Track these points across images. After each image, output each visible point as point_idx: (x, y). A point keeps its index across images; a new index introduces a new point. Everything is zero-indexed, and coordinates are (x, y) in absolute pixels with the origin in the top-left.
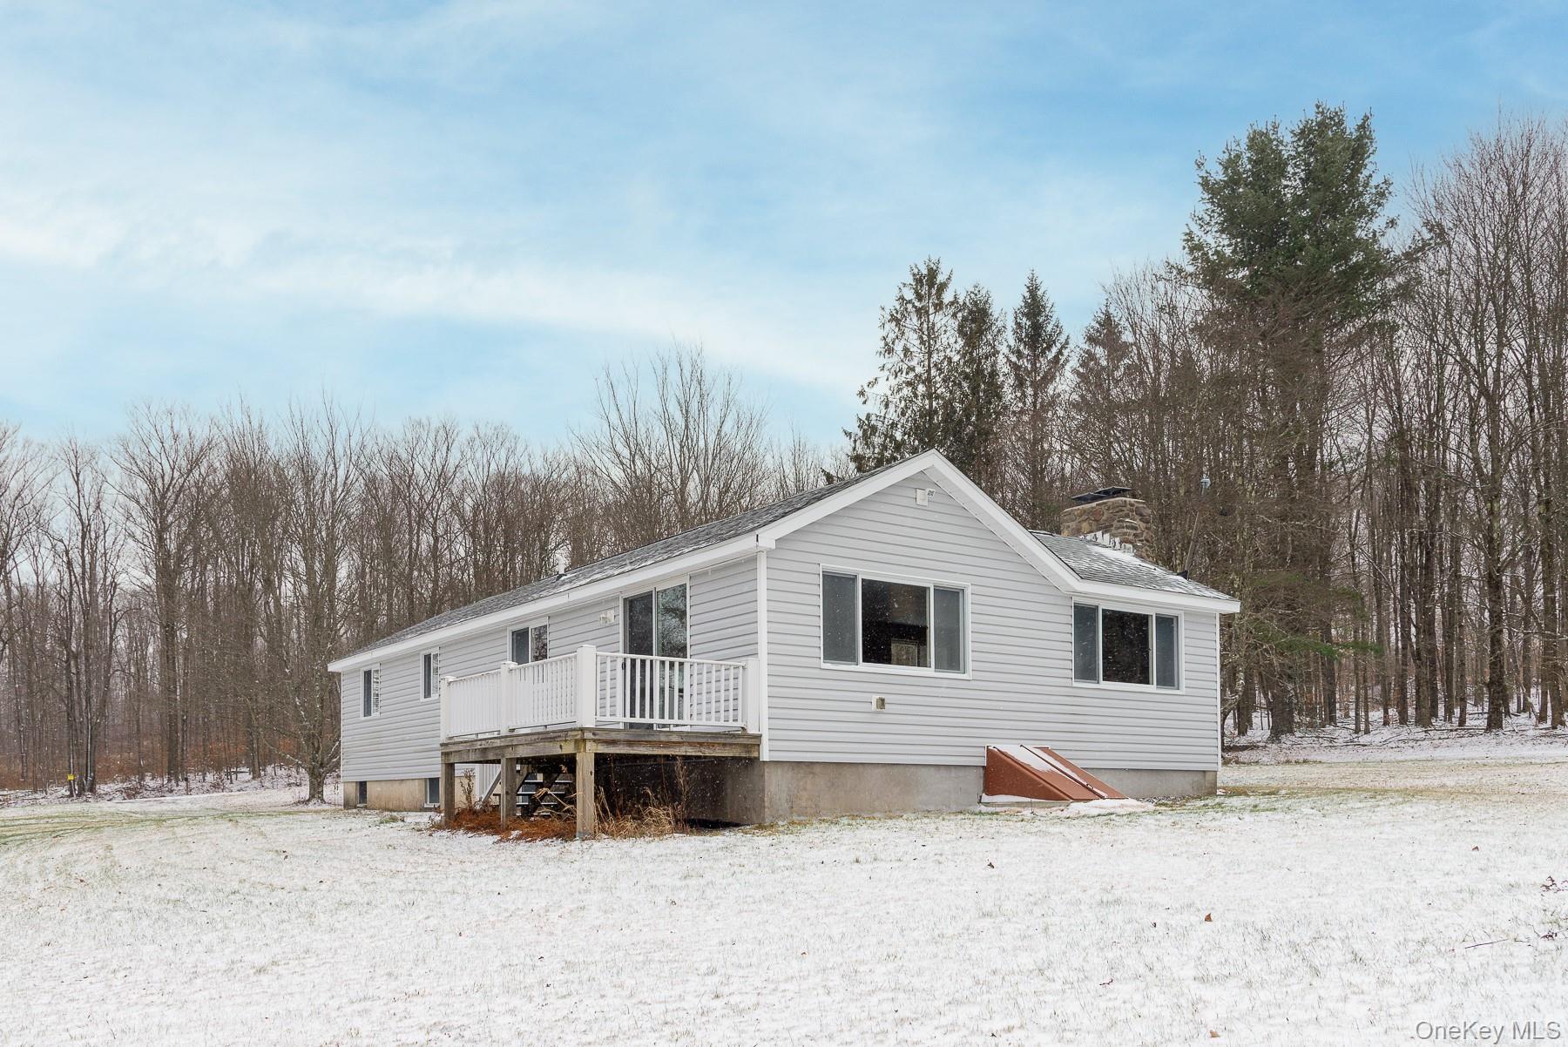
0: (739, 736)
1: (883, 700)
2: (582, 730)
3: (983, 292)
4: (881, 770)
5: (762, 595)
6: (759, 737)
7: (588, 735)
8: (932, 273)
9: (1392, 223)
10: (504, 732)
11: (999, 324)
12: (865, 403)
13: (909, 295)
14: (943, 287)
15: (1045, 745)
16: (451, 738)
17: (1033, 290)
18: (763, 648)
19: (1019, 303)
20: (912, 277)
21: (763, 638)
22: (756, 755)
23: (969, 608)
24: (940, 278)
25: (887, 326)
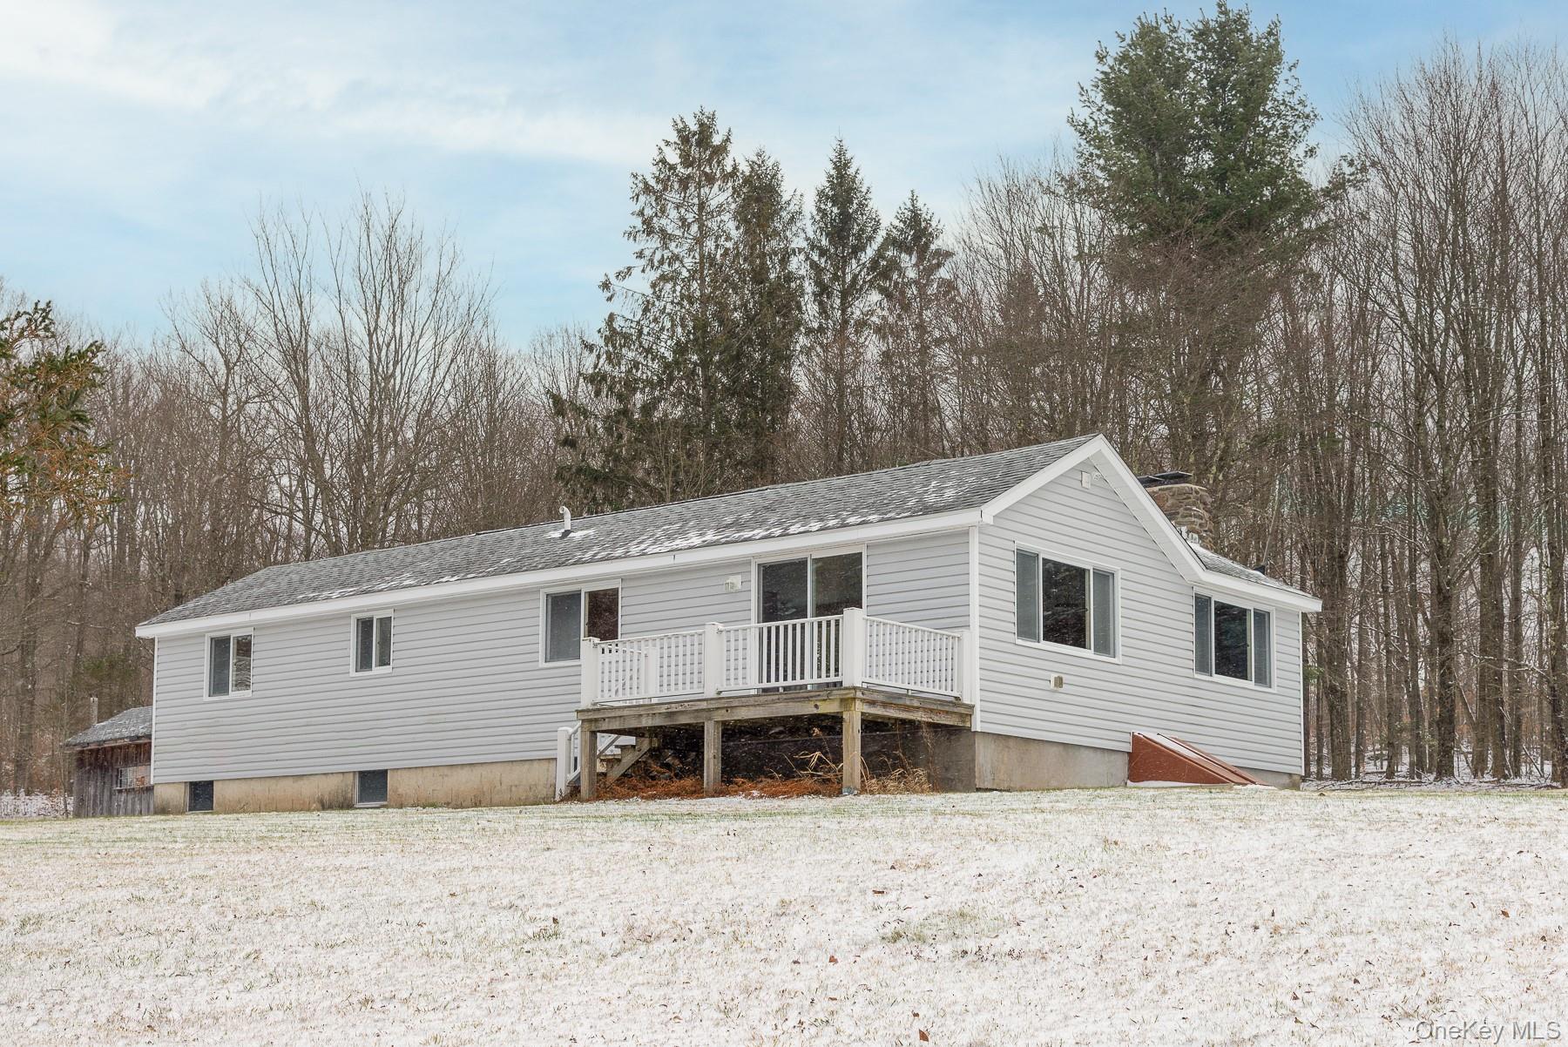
0: (955, 705)
1: (1061, 679)
2: (855, 688)
3: (770, 163)
4: (1055, 749)
5: (975, 568)
6: (972, 707)
7: (859, 694)
8: (705, 130)
9: (1311, 152)
10: (713, 694)
11: (792, 208)
12: (609, 299)
13: (673, 157)
14: (721, 150)
15: (1176, 735)
16: (595, 704)
17: (841, 166)
18: (975, 620)
19: (822, 182)
20: (675, 133)
21: (975, 610)
22: (968, 725)
23: (1119, 593)
24: (717, 140)
25: (642, 198)
